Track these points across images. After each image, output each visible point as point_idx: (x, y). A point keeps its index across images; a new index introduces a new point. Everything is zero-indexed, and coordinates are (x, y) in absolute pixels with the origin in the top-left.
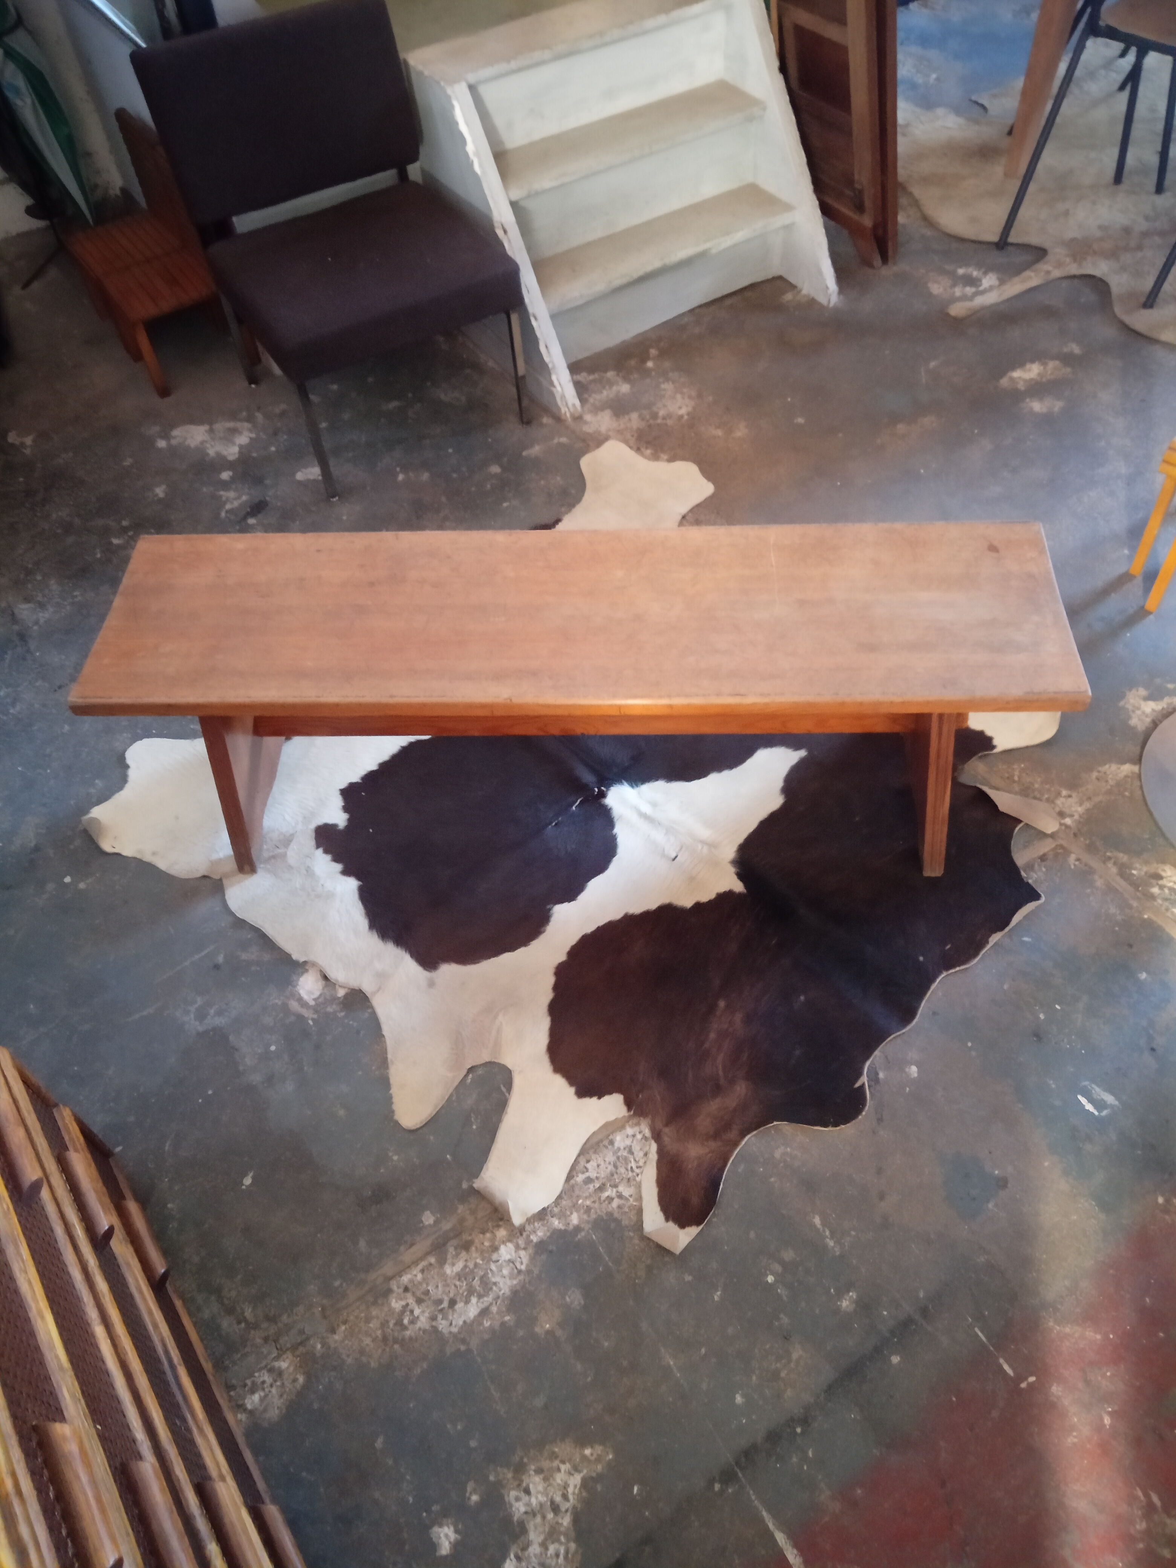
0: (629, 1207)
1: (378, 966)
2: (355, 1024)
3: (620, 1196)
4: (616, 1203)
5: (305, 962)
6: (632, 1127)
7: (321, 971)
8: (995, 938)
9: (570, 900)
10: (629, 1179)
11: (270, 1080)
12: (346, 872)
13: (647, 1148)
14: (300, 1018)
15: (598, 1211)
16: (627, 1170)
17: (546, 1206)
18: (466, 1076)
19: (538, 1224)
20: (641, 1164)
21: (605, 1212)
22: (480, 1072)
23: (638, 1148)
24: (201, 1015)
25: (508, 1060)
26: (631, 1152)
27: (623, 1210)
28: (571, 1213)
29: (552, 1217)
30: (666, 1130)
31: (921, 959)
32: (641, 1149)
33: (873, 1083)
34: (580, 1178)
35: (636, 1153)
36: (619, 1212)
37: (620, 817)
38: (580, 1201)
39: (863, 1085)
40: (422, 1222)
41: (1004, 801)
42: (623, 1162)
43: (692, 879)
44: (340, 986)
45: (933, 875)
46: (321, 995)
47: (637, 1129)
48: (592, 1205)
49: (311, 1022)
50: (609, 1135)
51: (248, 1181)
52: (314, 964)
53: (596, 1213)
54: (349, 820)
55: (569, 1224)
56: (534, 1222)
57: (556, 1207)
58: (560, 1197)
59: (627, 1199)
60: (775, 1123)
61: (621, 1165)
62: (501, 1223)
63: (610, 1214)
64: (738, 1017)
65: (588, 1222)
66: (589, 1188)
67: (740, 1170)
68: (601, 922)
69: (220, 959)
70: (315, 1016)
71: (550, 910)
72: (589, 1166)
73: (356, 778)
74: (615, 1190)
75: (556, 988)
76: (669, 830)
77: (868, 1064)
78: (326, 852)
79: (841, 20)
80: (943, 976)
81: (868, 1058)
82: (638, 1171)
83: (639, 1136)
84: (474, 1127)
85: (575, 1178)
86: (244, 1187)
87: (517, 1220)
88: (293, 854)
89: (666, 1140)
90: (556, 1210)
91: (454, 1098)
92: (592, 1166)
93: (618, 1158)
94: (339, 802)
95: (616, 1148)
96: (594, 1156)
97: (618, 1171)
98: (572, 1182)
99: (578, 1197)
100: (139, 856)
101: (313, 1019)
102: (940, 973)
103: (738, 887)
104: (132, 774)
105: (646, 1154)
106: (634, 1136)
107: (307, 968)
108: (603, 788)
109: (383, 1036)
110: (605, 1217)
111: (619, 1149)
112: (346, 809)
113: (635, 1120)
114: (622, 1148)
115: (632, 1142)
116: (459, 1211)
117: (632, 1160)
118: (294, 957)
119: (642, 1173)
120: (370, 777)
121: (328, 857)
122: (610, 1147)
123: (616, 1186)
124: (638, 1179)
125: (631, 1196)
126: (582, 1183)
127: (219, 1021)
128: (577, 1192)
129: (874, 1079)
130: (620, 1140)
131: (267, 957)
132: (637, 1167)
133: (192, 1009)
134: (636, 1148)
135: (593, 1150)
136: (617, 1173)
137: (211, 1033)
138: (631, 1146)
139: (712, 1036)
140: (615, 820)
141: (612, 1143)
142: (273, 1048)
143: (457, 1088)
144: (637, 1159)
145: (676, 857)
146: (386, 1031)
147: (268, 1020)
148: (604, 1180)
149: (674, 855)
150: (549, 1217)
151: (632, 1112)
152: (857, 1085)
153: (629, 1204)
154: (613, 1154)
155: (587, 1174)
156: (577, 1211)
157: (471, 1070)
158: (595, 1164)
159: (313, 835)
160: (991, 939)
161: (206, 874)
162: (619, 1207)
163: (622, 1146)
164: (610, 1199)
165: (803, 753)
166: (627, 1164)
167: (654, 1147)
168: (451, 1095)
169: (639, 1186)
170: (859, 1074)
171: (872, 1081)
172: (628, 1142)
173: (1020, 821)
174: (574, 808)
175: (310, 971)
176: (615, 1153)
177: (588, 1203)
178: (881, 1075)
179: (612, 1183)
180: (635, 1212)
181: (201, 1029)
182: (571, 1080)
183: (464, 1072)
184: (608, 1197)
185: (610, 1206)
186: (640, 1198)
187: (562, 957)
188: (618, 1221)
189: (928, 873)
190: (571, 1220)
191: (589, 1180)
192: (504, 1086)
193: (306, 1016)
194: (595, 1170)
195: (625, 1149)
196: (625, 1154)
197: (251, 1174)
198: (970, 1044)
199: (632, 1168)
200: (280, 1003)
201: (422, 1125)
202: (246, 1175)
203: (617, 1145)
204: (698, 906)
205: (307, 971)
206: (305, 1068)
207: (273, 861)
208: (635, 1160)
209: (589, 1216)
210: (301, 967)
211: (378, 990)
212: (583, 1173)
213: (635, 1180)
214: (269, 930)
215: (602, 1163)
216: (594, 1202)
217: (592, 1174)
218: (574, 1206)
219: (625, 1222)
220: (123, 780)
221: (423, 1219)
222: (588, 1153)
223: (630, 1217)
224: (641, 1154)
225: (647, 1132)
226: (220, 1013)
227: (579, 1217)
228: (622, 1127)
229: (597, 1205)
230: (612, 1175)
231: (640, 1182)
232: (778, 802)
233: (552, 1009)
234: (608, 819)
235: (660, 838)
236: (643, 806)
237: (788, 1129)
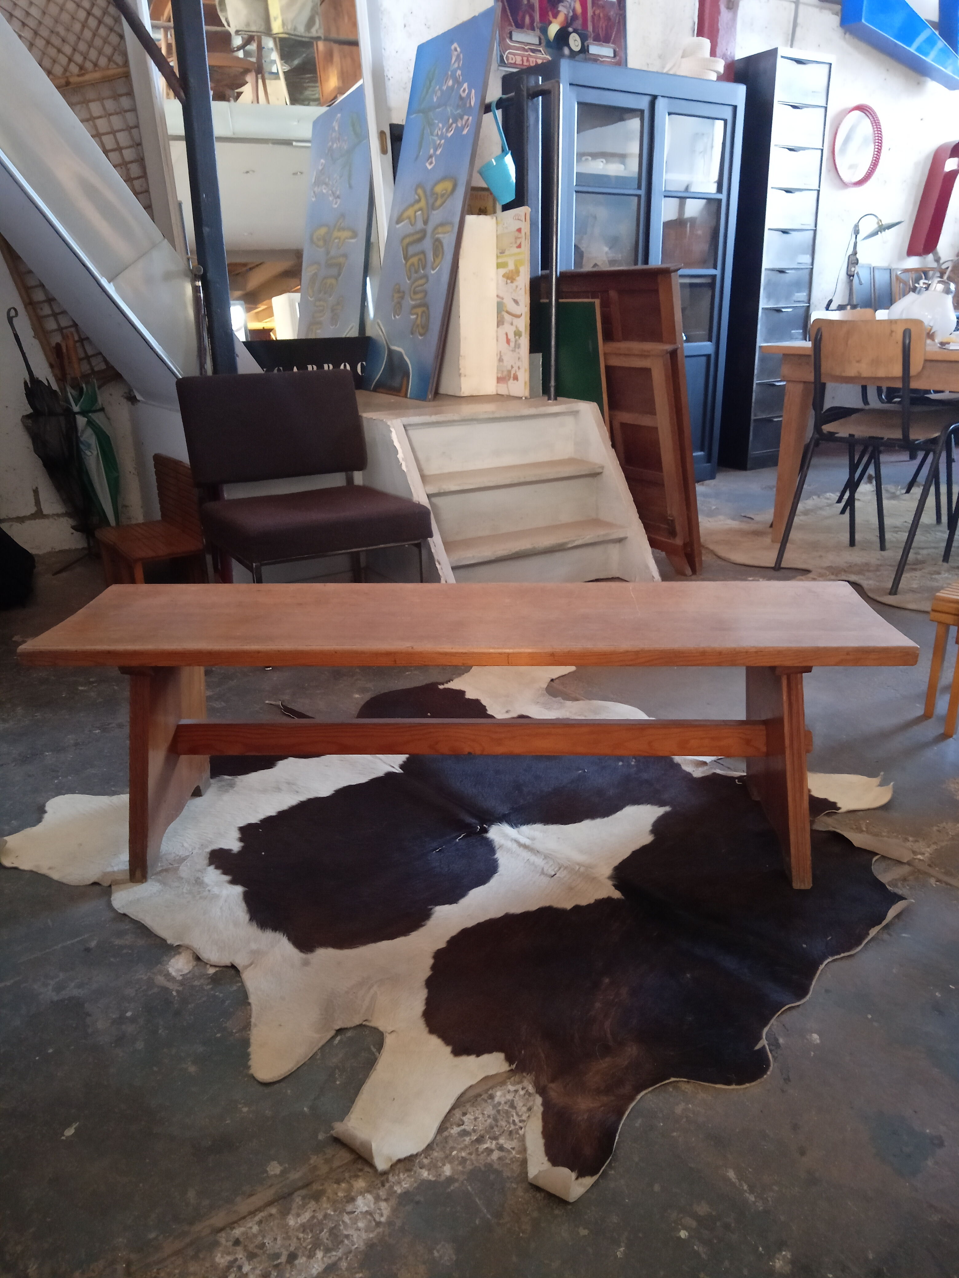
0: (511, 1159)
1: (254, 946)
2: (221, 995)
3: (501, 1148)
4: (495, 1155)
5: (179, 946)
6: (513, 1084)
7: (194, 953)
8: (873, 932)
9: (451, 903)
10: (511, 1132)
11: (120, 1040)
12: (233, 882)
13: (530, 1104)
14: (166, 990)
15: (475, 1162)
16: (509, 1122)
17: (415, 1152)
18: (333, 1038)
19: (404, 1175)
20: (524, 1118)
21: (483, 1163)
22: (349, 1034)
23: (521, 1104)
24: (59, 988)
25: (380, 1023)
26: (512, 1106)
27: (504, 1162)
28: (444, 1165)
29: (421, 1168)
30: (552, 1085)
31: (804, 946)
32: (524, 1105)
33: (773, 1048)
34: (455, 1130)
35: (518, 1108)
36: (499, 1164)
37: (501, 846)
38: (454, 1153)
39: (764, 1047)
40: (267, 1172)
41: (858, 839)
42: (504, 1115)
43: (571, 889)
44: (211, 966)
45: (803, 887)
46: (190, 972)
47: (519, 1087)
48: (468, 1157)
49: (174, 993)
50: (488, 1090)
51: (70, 1132)
52: (188, 948)
53: (473, 1164)
54: (243, 847)
55: (440, 1175)
56: (399, 1173)
57: (426, 1158)
58: (430, 1147)
59: (508, 1151)
60: (672, 1079)
61: (502, 1117)
62: (360, 1174)
63: (489, 1166)
64: (624, 991)
65: (463, 1173)
66: (465, 1140)
67: (637, 1125)
68: (482, 919)
69: (93, 944)
70: (180, 988)
71: (431, 909)
72: (465, 1119)
73: (255, 818)
74: (494, 1142)
75: (433, 968)
76: (546, 857)
77: (766, 1030)
78: (217, 868)
79: (652, 412)
80: (829, 960)
81: (765, 1025)
82: (521, 1124)
83: (522, 1092)
84: (338, 1083)
85: (449, 1130)
86: (63, 1138)
87: (381, 1164)
88: (184, 871)
89: (553, 1094)
90: (426, 1161)
91: (318, 1057)
92: (469, 1119)
93: (498, 1111)
94: (237, 834)
95: (496, 1102)
96: (470, 1109)
97: (499, 1124)
98: (446, 1134)
99: (453, 1148)
100: (35, 870)
101: (178, 991)
102: (825, 958)
103: (617, 895)
104: (46, 817)
105: (530, 1109)
106: (516, 1091)
107: (180, 950)
108: (485, 825)
109: (249, 1004)
110: (483, 1169)
111: (499, 1103)
112: (241, 840)
113: (517, 1078)
114: (503, 1102)
115: (514, 1097)
116: (312, 1161)
117: (514, 1114)
118: (169, 942)
119: (525, 1127)
120: (268, 821)
121: (218, 872)
122: (489, 1101)
123: (495, 1138)
124: (521, 1132)
125: (513, 1149)
126: (457, 1135)
127: (76, 992)
128: (451, 1143)
129: (775, 1044)
130: (499, 1096)
131: (141, 942)
132: (521, 1121)
133: (52, 983)
134: (519, 1104)
135: (469, 1103)
136: (497, 1126)
137: (66, 1001)
138: (513, 1101)
139: (598, 1005)
140: (496, 848)
141: (492, 1097)
142: (129, 1014)
143: (322, 1048)
144: (520, 1114)
145: (554, 875)
146: (252, 999)
147: (130, 992)
148: (482, 1132)
149: (553, 873)
150: (416, 1168)
151: (514, 1066)
152: (757, 1047)
153: (511, 1156)
154: (493, 1109)
155: (463, 1127)
156: (450, 1163)
157: (340, 1031)
158: (473, 1117)
159: (208, 856)
160: (870, 932)
161: (97, 881)
162: (500, 1159)
163: (503, 1100)
164: (489, 1151)
165: (667, 809)
166: (508, 1117)
167: (539, 1100)
168: (316, 1054)
169: (522, 1139)
170: (760, 1038)
171: (773, 1045)
172: (509, 1097)
173: (877, 854)
174: (457, 840)
175: (183, 954)
176: (494, 1107)
177: (463, 1154)
178: (781, 1041)
179: (492, 1135)
180: (519, 1163)
181: (56, 998)
182: (447, 1040)
183: (332, 1033)
184: (487, 1148)
185: (489, 1158)
186: (524, 1150)
187: (442, 944)
188: (498, 1173)
189: (797, 885)
190: (443, 1172)
191: (465, 1133)
192: (374, 1046)
193: (171, 988)
194: (472, 1123)
195: (506, 1103)
196: (506, 1108)
197: (75, 1125)
198: (870, 1016)
199: (514, 1121)
200: (145, 978)
201: (280, 1078)
202: (69, 1125)
203: (497, 1099)
204: (577, 908)
205: (180, 953)
206: (160, 1031)
207: (165, 873)
208: (517, 1114)
209: (464, 1167)
210: (176, 950)
211: (251, 964)
212: (459, 1125)
213: (517, 1133)
214: (148, 921)
215: (480, 1116)
216: (470, 1154)
217: (468, 1127)
218: (447, 1157)
219: (507, 1173)
220: (39, 820)
221: (268, 1169)
222: (465, 1106)
223: (512, 1169)
224: (525, 1109)
225: (531, 1089)
226: (80, 986)
227: (452, 1168)
228: (503, 1083)
229: (473, 1157)
230: (492, 1128)
231: (524, 1135)
232: (648, 839)
233: (430, 983)
234: (490, 848)
235: (539, 861)
236: (523, 840)
237: (687, 1086)
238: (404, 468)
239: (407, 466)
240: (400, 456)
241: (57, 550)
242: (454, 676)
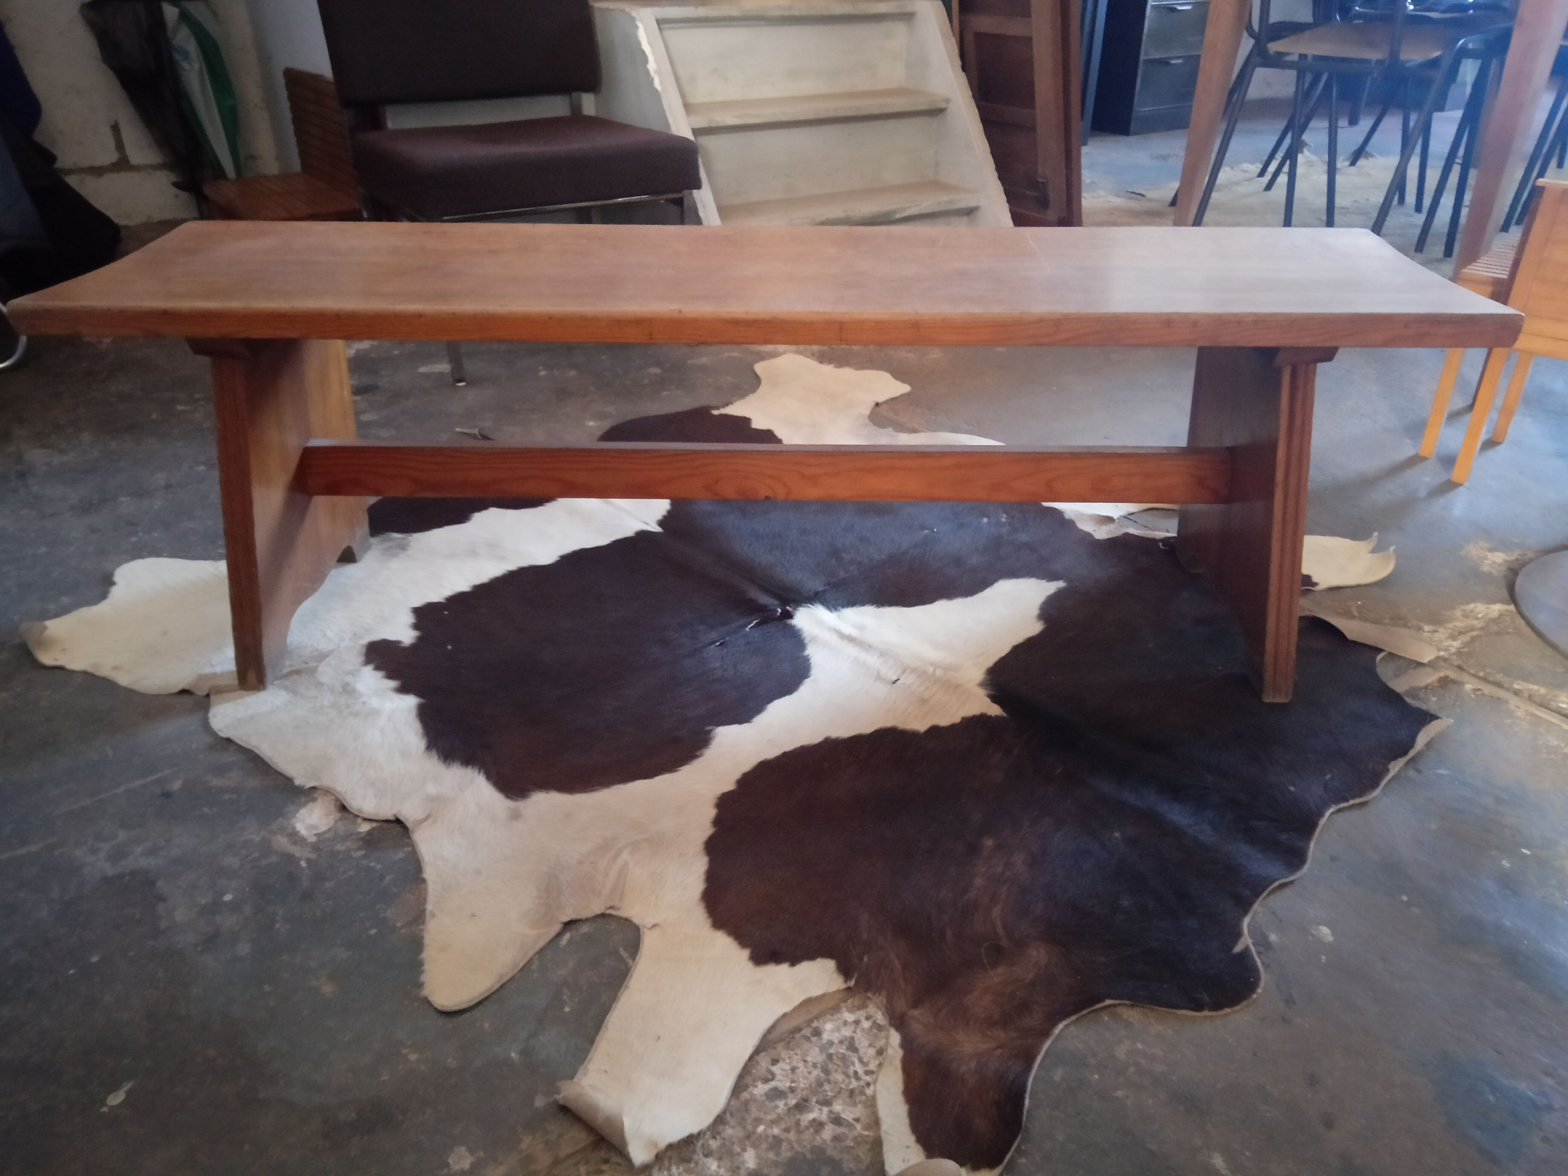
0: (855, 1138)
1: (432, 789)
2: (379, 867)
3: (837, 1120)
4: (828, 1133)
5: (314, 788)
6: (851, 1010)
7: (337, 800)
8: (1395, 767)
9: (740, 721)
10: (852, 1092)
11: (211, 941)
12: (403, 690)
13: (881, 1043)
14: (290, 858)
15: (796, 1146)
16: (848, 1076)
17: (695, 1130)
18: (559, 935)
19: (678, 1168)
20: (872, 1066)
21: (809, 1147)
22: (585, 929)
23: (865, 1043)
24: (117, 855)
25: (634, 911)
26: (852, 1047)
27: (843, 1144)
28: (744, 1150)
29: (706, 1156)
30: (915, 1013)
31: (1292, 788)
32: (870, 1045)
33: (1261, 949)
34: (760, 1089)
35: (862, 1051)
36: (835, 1148)
37: (814, 639)
38: (761, 1129)
39: (1247, 949)
40: (448, 1165)
41: (1352, 629)
42: (839, 1063)
43: (923, 701)
44: (365, 819)
45: (1278, 700)
46: (330, 829)
47: (861, 1014)
48: (783, 1136)
49: (303, 864)
50: (811, 1021)
51: (116, 1099)
52: (327, 792)
53: (792, 1148)
54: (420, 639)
55: (738, 1168)
56: (670, 1165)
57: (714, 1138)
58: (720, 1120)
59: (850, 1126)
60: (1108, 1002)
61: (835, 1067)
62: (605, 1167)
63: (819, 1151)
64: (1019, 859)
65: (776, 1164)
66: (777, 1107)
67: (1057, 1078)
68: (789, 747)
69: (176, 785)
70: (313, 856)
71: (711, 731)
72: (775, 1069)
73: (438, 595)
74: (825, 1110)
75: (717, 822)
76: (883, 654)
77: (1246, 921)
78: (377, 668)
79: (1025, 13)
80: (1331, 810)
81: (1246, 912)
82: (868, 1078)
83: (866, 1024)
84: (567, 1009)
85: (751, 1089)
86: (105, 1109)
87: (639, 1154)
88: (326, 673)
89: (916, 1028)
90: (714, 1144)
91: (534, 967)
92: (782, 1070)
93: (830, 1057)
94: (410, 619)
95: (824, 1041)
96: (784, 1054)
97: (831, 1078)
98: (745, 1095)
99: (758, 1121)
100: (90, 669)
101: (308, 861)
102: (1326, 807)
103: (995, 710)
104: (115, 591)
105: (880, 1052)
106: (857, 1022)
107: (316, 795)
108: (788, 608)
109: (424, 881)
110: (809, 1156)
111: (831, 1043)
112: (416, 627)
113: (856, 1001)
114: (836, 1041)
115: (854, 1032)
116: (523, 1146)
117: (856, 1061)
118: (297, 782)
119: (875, 1082)
120: (458, 601)
121: (379, 674)
122: (814, 1039)
123: (827, 1103)
124: (869, 1092)
125: (857, 1120)
126: (764, 1098)
127: (146, 863)
128: (754, 1112)
129: (1264, 944)
130: (829, 1029)
131: (253, 782)
132: (867, 1073)
133: (106, 847)
134: (862, 1042)
135: (783, 1044)
136: (829, 1082)
137: (127, 877)
138: (852, 1038)
139: (979, 882)
140: (806, 641)
141: (817, 1033)
142: (228, 898)
143: (541, 952)
144: (865, 1060)
145: (896, 681)
146: (429, 873)
147: (231, 861)
148: (805, 1093)
149: (895, 678)
150: (699, 1156)
151: (852, 983)
152: (1238, 949)
153: (855, 1133)
154: (821, 1052)
155: (773, 1084)
156: (755, 1146)
157: (569, 925)
158: (788, 1067)
159: (364, 650)
160: (1391, 766)
161: (187, 687)
162: (836, 1138)
163: (836, 1037)
164: (818, 1125)
165: (1061, 584)
166: (847, 1067)
167: (895, 1038)
168: (530, 961)
169: (872, 1103)
170: (1238, 935)
171: (1260, 945)
172: (847, 1032)
173: (1380, 650)
174: (747, 629)
175: (320, 801)
176: (823, 1049)
177: (776, 1131)
178: (1273, 938)
179: (821, 1097)
180: (868, 1146)
181: (110, 870)
182: (741, 938)
183: (557, 928)
184: (814, 1120)
185: (818, 1138)
186: (876, 1123)
187: (729, 786)
188: (834, 1164)
189: (1269, 698)
190: (744, 1162)
191: (777, 1094)
192: (625, 949)
193: (298, 854)
194: (787, 1076)
195: (841, 1042)
196: (842, 1050)
197: (127, 1086)
198: (1405, 898)
199: (856, 1073)
200: (258, 839)
201: (472, 1004)
202: (114, 1087)
203: (826, 1036)
204: (935, 731)
205: (314, 800)
206: (277, 926)
207: (295, 677)
208: (861, 1060)
209: (778, 1154)
210: (309, 794)
211: (427, 818)
212: (766, 1081)
213: (862, 1093)
214: (266, 750)
215: (801, 1065)
216: (787, 1130)
217: (782, 1083)
218: (748, 1137)
219: (849, 1165)
220: (104, 596)
221: (450, 1161)
222: (774, 1048)
223: (858, 1156)
224: (872, 1052)
225: (880, 1018)
226: (152, 852)
227: (758, 1156)
228: (835, 1009)
229: (792, 1136)
230: (820, 1084)
231: (874, 1098)
232: (1035, 628)
233: (711, 846)
234: (797, 640)
235: (872, 660)
236: (847, 630)
237: (1133, 1015)
238: (657, 84)
239: (661, 83)
240: (652, 66)
241: (156, 220)
242: (734, 398)
